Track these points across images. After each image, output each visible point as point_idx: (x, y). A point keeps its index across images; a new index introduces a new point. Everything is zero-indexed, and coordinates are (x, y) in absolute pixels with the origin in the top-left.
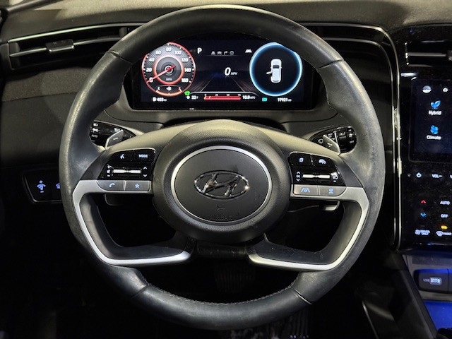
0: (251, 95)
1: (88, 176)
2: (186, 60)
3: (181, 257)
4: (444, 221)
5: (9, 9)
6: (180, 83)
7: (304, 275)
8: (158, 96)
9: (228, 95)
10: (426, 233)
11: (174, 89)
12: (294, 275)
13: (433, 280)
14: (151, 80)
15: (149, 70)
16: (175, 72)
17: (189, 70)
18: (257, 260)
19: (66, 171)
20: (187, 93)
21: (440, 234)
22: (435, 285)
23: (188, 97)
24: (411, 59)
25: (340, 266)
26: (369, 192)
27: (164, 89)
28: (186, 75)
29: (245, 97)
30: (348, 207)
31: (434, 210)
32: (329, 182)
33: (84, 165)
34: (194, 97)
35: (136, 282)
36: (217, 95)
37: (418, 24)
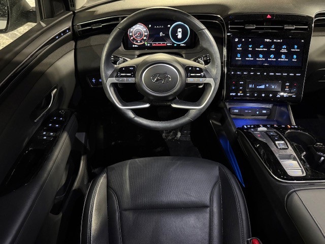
0: (170, 43)
1: (111, 76)
2: (145, 30)
3: (147, 105)
4: (241, 90)
5: (76, 11)
6: (143, 39)
7: (191, 111)
8: (135, 44)
9: (162, 44)
10: (234, 94)
11: (141, 42)
12: (187, 111)
13: (235, 111)
14: (132, 38)
15: (131, 34)
16: (141, 35)
17: (146, 34)
18: (174, 106)
19: (103, 74)
20: (146, 43)
21: (239, 94)
22: (236, 113)
23: (146, 45)
24: (231, 28)
25: (204, 107)
26: (214, 80)
27: (137, 42)
28: (145, 36)
29: (168, 44)
30: (207, 86)
31: (238, 85)
32: (200, 77)
33: (110, 72)
34: (149, 45)
35: (131, 115)
36: (157, 44)
37: (234, 14)
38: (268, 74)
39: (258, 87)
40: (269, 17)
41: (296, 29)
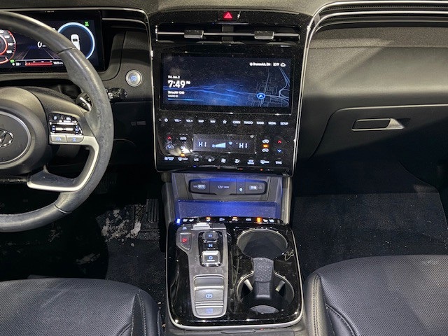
0: (60, 61)
2: (8, 37)
6: (6, 53)
9: (42, 62)
10: (171, 159)
11: (3, 58)
13: (200, 186)
17: (11, 44)
20: (12, 61)
21: (180, 159)
22: (201, 189)
23: (13, 64)
26: (99, 139)
28: (9, 48)
29: (55, 63)
34: (18, 64)
36: (34, 62)
37: (168, 9)
38: (229, 122)
39: (213, 146)
40: (228, 16)
41: (277, 39)
